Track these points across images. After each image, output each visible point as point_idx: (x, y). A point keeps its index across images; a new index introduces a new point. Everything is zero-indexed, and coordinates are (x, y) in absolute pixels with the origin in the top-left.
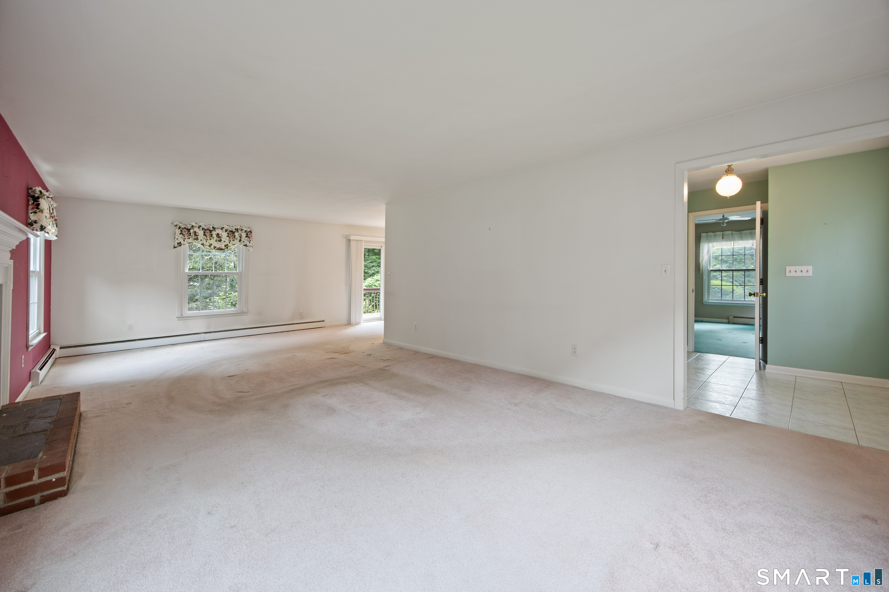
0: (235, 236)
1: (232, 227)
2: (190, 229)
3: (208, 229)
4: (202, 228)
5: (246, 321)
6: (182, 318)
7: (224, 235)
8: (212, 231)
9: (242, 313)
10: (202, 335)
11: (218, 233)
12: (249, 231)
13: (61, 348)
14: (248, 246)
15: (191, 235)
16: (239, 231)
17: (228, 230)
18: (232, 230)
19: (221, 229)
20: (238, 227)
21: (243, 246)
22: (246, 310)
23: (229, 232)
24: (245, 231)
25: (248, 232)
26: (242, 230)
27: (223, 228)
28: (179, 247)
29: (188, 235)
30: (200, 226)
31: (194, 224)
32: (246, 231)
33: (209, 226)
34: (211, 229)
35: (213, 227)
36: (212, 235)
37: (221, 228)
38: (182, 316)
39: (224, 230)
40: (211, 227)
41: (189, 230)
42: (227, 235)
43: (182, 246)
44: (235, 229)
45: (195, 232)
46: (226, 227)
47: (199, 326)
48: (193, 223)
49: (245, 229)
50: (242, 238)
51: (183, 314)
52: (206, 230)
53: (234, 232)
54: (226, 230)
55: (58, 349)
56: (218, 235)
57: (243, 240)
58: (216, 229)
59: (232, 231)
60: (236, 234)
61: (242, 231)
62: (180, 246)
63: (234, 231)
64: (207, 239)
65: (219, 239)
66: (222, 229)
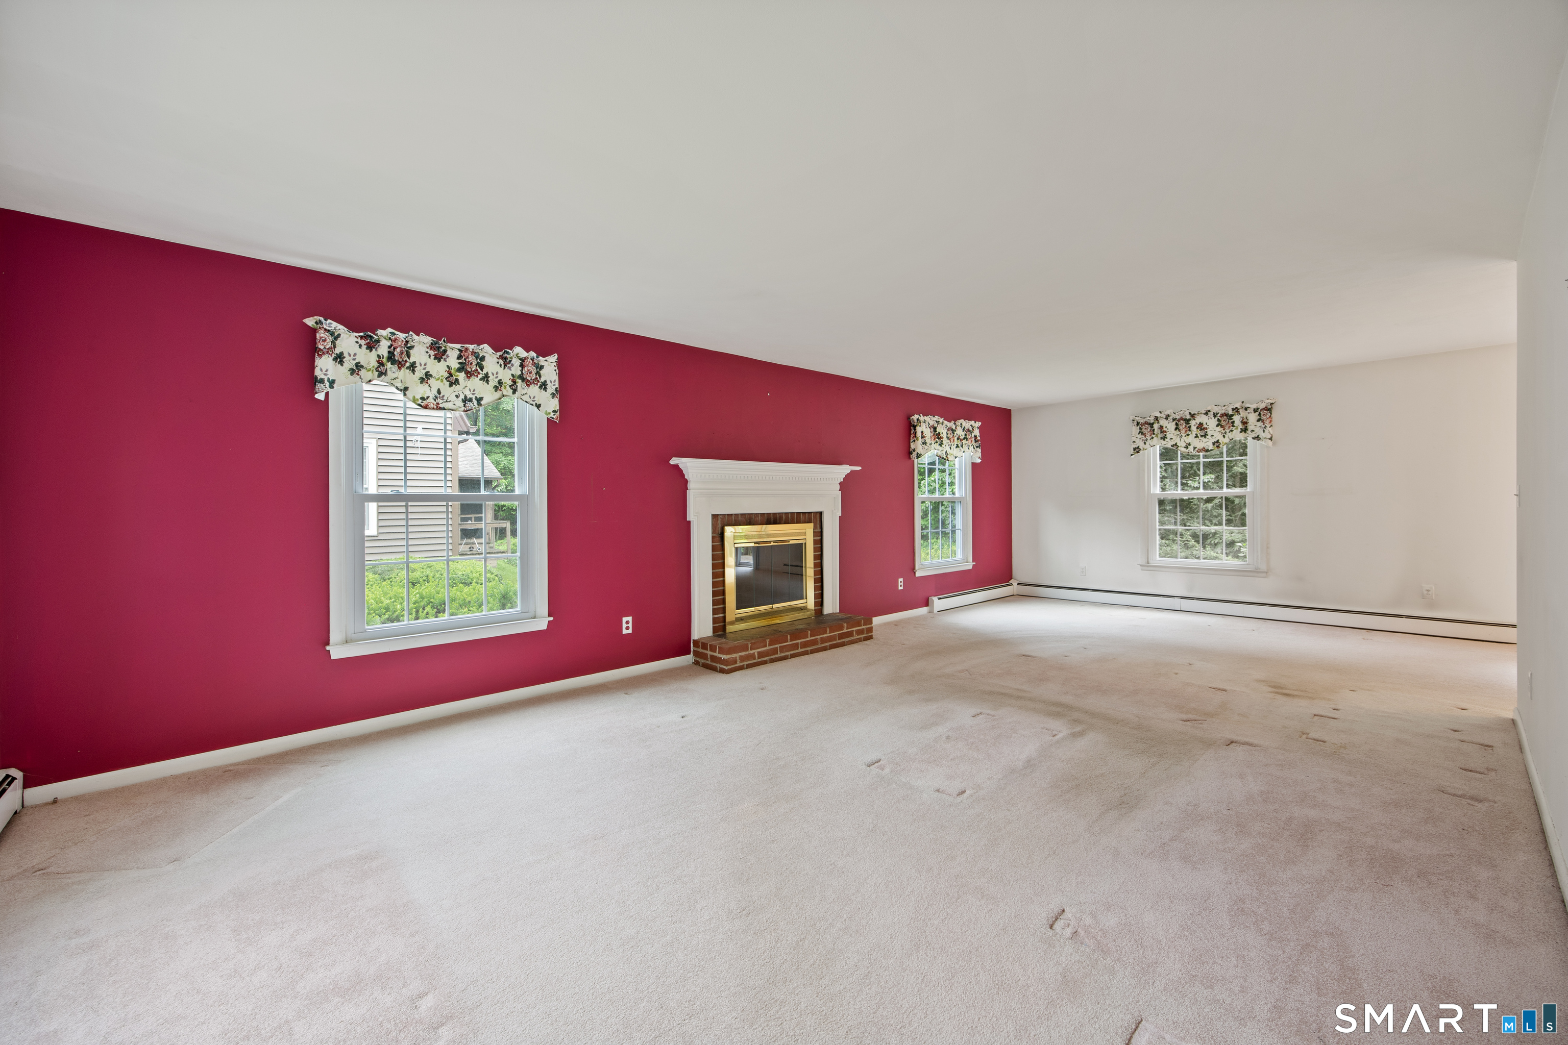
0: (1233, 422)
1: (1224, 406)
2: (1153, 424)
3: (1181, 417)
4: (1171, 418)
5: (1263, 589)
6: (1147, 566)
7: (1211, 423)
8: (1189, 420)
9: (1255, 572)
10: (1176, 599)
11: (1200, 423)
12: (1264, 409)
13: (1019, 584)
14: (1261, 438)
15: (1155, 432)
16: (1241, 412)
17: (1218, 413)
18: (1227, 412)
19: (1204, 414)
20: (1238, 405)
21: (1252, 439)
22: (1263, 567)
23: (1220, 418)
24: (1254, 409)
25: (1261, 411)
26: (1246, 409)
27: (1209, 411)
28: (1137, 454)
29: (1150, 433)
30: (1168, 416)
31: (1158, 415)
32: (1255, 411)
33: (1181, 412)
34: (1188, 417)
35: (1190, 413)
36: (1190, 427)
37: (1204, 412)
38: (1148, 563)
39: (1211, 414)
40: (1187, 413)
41: (1151, 425)
42: (1217, 423)
43: (1141, 452)
44: (1233, 409)
45: (1161, 427)
46: (1216, 409)
47: (1174, 584)
48: (1155, 413)
49: (1254, 406)
50: (1248, 424)
51: (1150, 561)
52: (1179, 421)
53: (1232, 415)
54: (1214, 413)
55: (1015, 584)
56: (1200, 426)
57: (1250, 427)
58: (1195, 416)
59: (1226, 415)
60: (1237, 419)
61: (1248, 411)
62: (1138, 452)
63: (1230, 413)
64: (1181, 436)
65: (1203, 433)
66: (1206, 414)
